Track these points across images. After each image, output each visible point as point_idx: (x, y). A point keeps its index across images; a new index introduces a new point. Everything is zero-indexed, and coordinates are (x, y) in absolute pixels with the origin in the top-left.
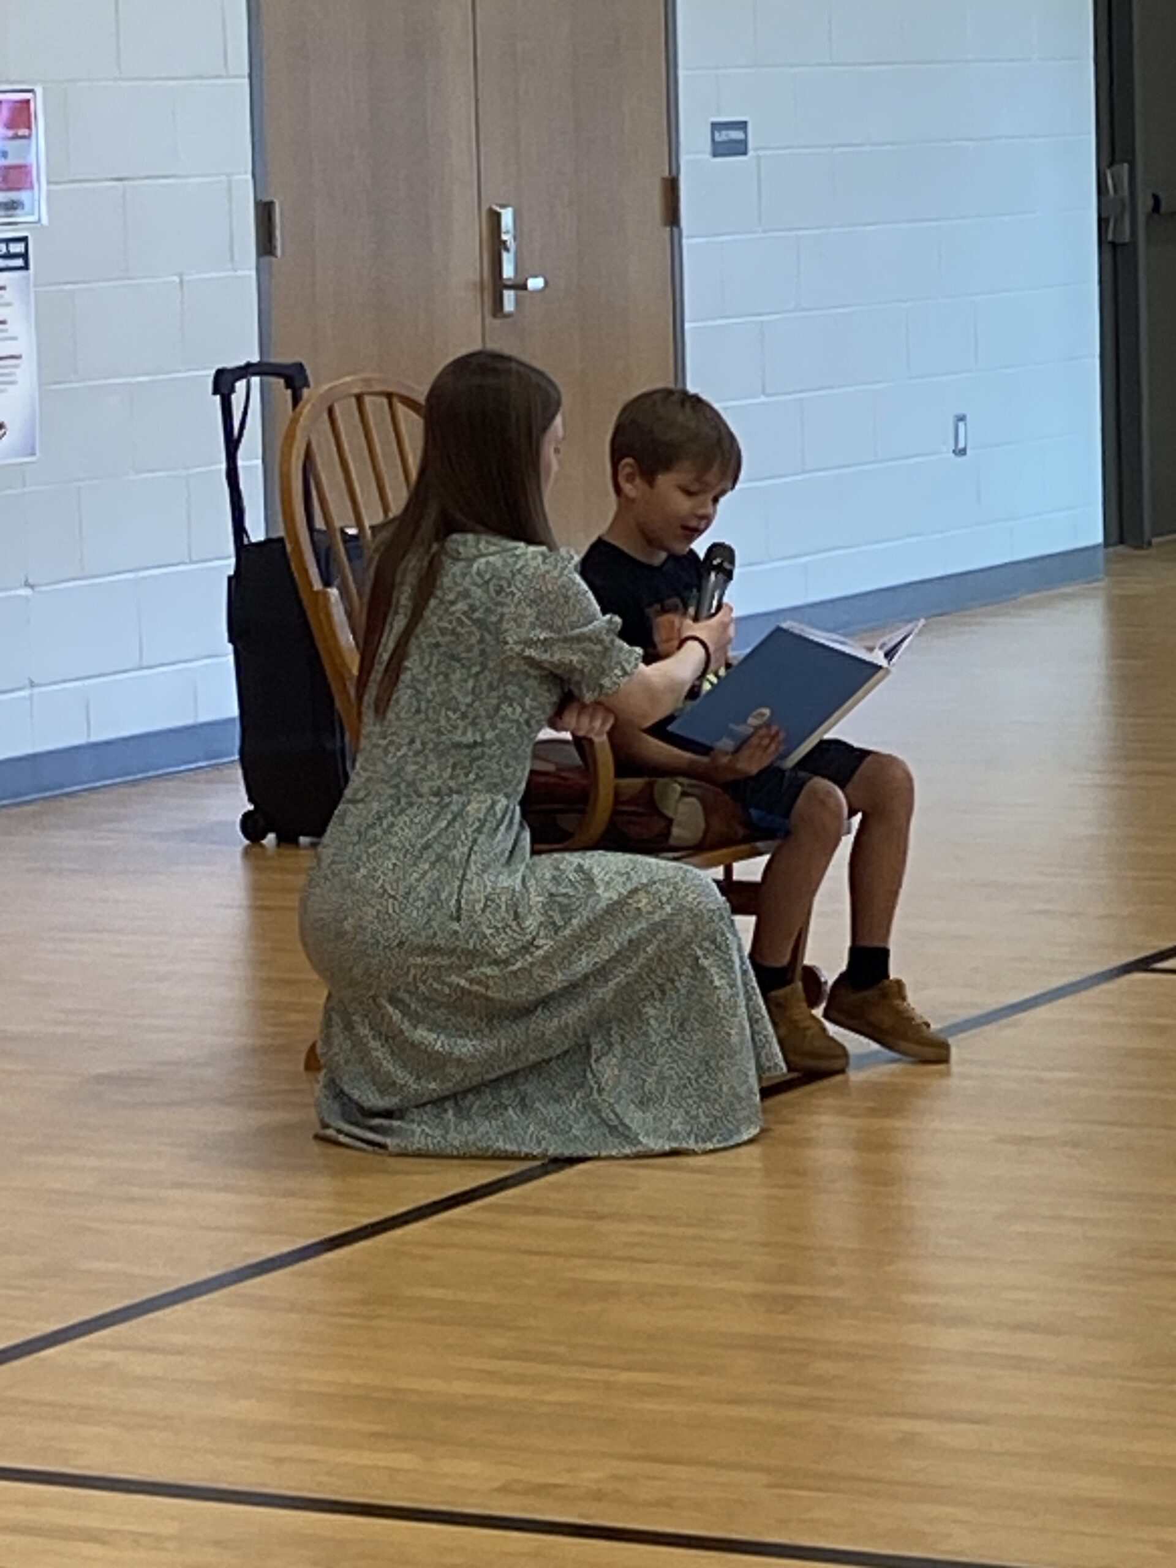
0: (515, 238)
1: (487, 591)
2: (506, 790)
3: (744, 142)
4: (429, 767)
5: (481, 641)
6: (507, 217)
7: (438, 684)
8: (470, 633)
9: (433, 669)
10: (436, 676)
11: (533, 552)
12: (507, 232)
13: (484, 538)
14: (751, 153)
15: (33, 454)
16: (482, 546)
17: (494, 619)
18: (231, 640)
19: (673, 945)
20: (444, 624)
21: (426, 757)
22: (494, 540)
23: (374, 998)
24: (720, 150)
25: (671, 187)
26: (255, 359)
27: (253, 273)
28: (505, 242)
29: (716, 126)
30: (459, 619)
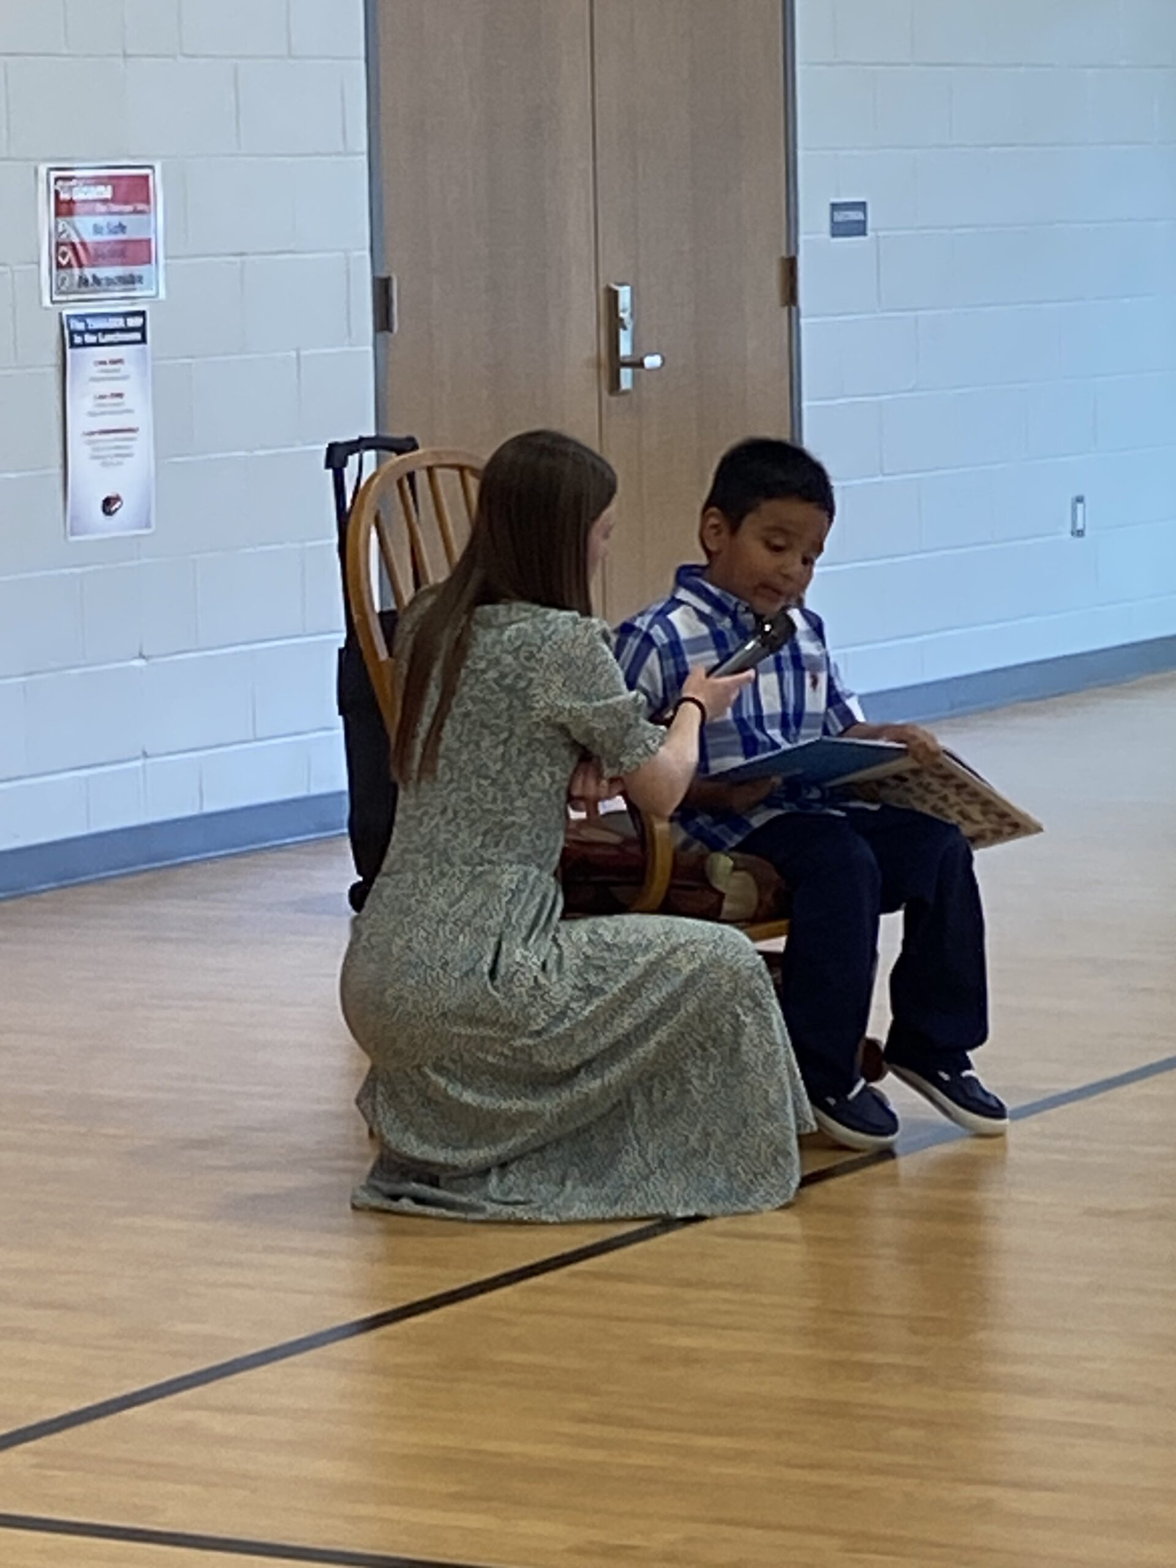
0: (632, 315)
1: (516, 658)
2: (538, 861)
3: (864, 223)
4: (461, 835)
5: (510, 706)
6: (625, 295)
7: (470, 753)
8: (499, 700)
9: (464, 738)
10: (467, 745)
11: (565, 617)
12: (624, 311)
13: (515, 605)
14: (870, 233)
15: (148, 525)
16: (513, 613)
17: (522, 684)
18: (341, 712)
19: (712, 1005)
20: (476, 692)
21: (458, 824)
22: (527, 606)
23: (419, 1067)
24: (839, 230)
25: (790, 267)
26: (371, 433)
27: (370, 349)
28: (622, 320)
29: (835, 207)
30: (489, 687)
